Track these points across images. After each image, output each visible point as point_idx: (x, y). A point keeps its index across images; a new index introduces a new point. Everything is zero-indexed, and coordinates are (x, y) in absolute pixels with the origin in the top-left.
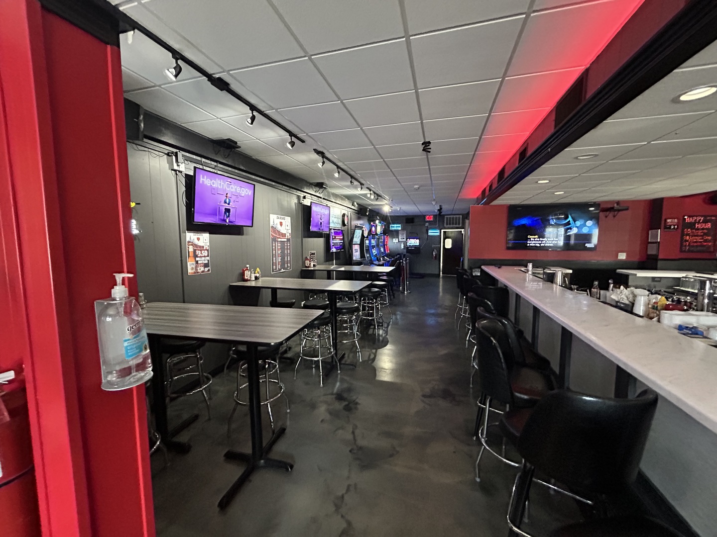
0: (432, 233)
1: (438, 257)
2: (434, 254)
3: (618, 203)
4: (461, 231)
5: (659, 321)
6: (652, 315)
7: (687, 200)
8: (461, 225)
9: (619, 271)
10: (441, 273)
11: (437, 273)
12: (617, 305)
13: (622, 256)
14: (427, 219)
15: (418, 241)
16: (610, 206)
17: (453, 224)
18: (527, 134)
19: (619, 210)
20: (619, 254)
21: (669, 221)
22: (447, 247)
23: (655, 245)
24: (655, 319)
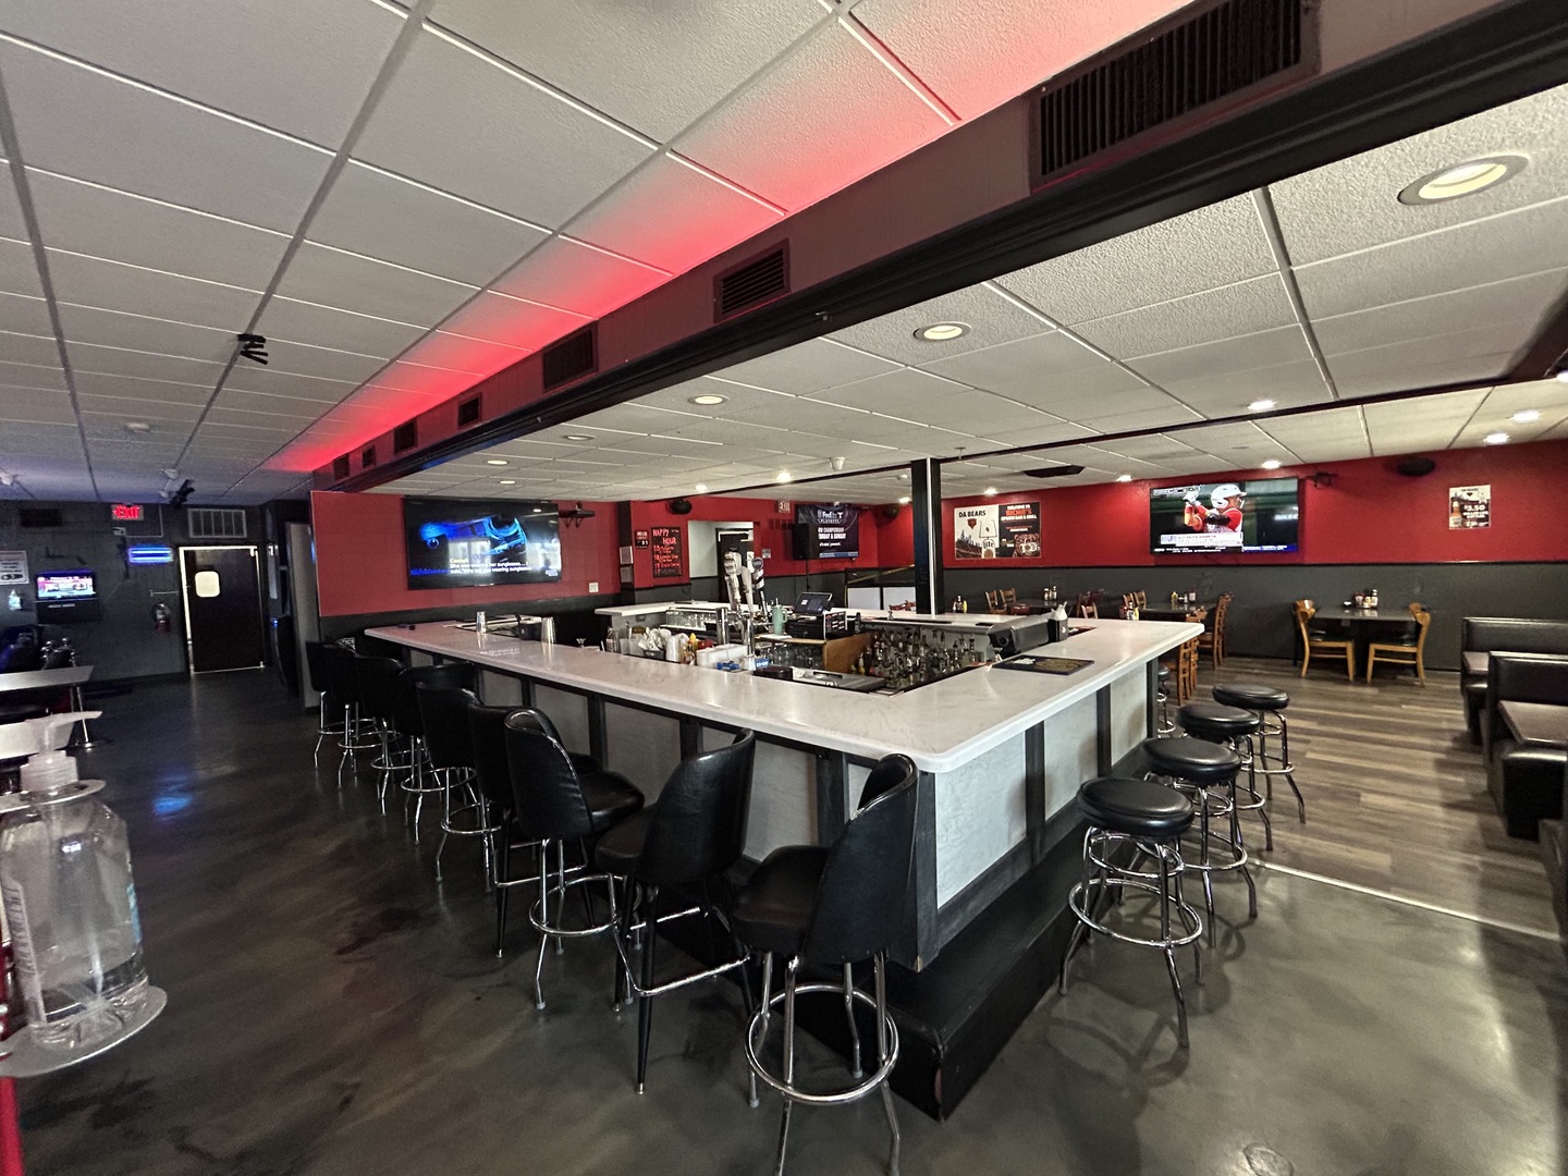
0: (141, 556)
1: (174, 623)
2: (160, 616)
3: (579, 504)
4: (249, 550)
5: (696, 664)
6: (687, 659)
7: (652, 504)
8: (245, 535)
9: (598, 611)
10: (192, 667)
11: (178, 668)
12: (646, 655)
13: (594, 588)
14: (116, 516)
15: (88, 582)
16: (570, 509)
17: (219, 531)
18: (481, 377)
19: (583, 516)
20: (591, 584)
21: (639, 534)
22: (202, 592)
23: (628, 568)
24: (692, 663)
